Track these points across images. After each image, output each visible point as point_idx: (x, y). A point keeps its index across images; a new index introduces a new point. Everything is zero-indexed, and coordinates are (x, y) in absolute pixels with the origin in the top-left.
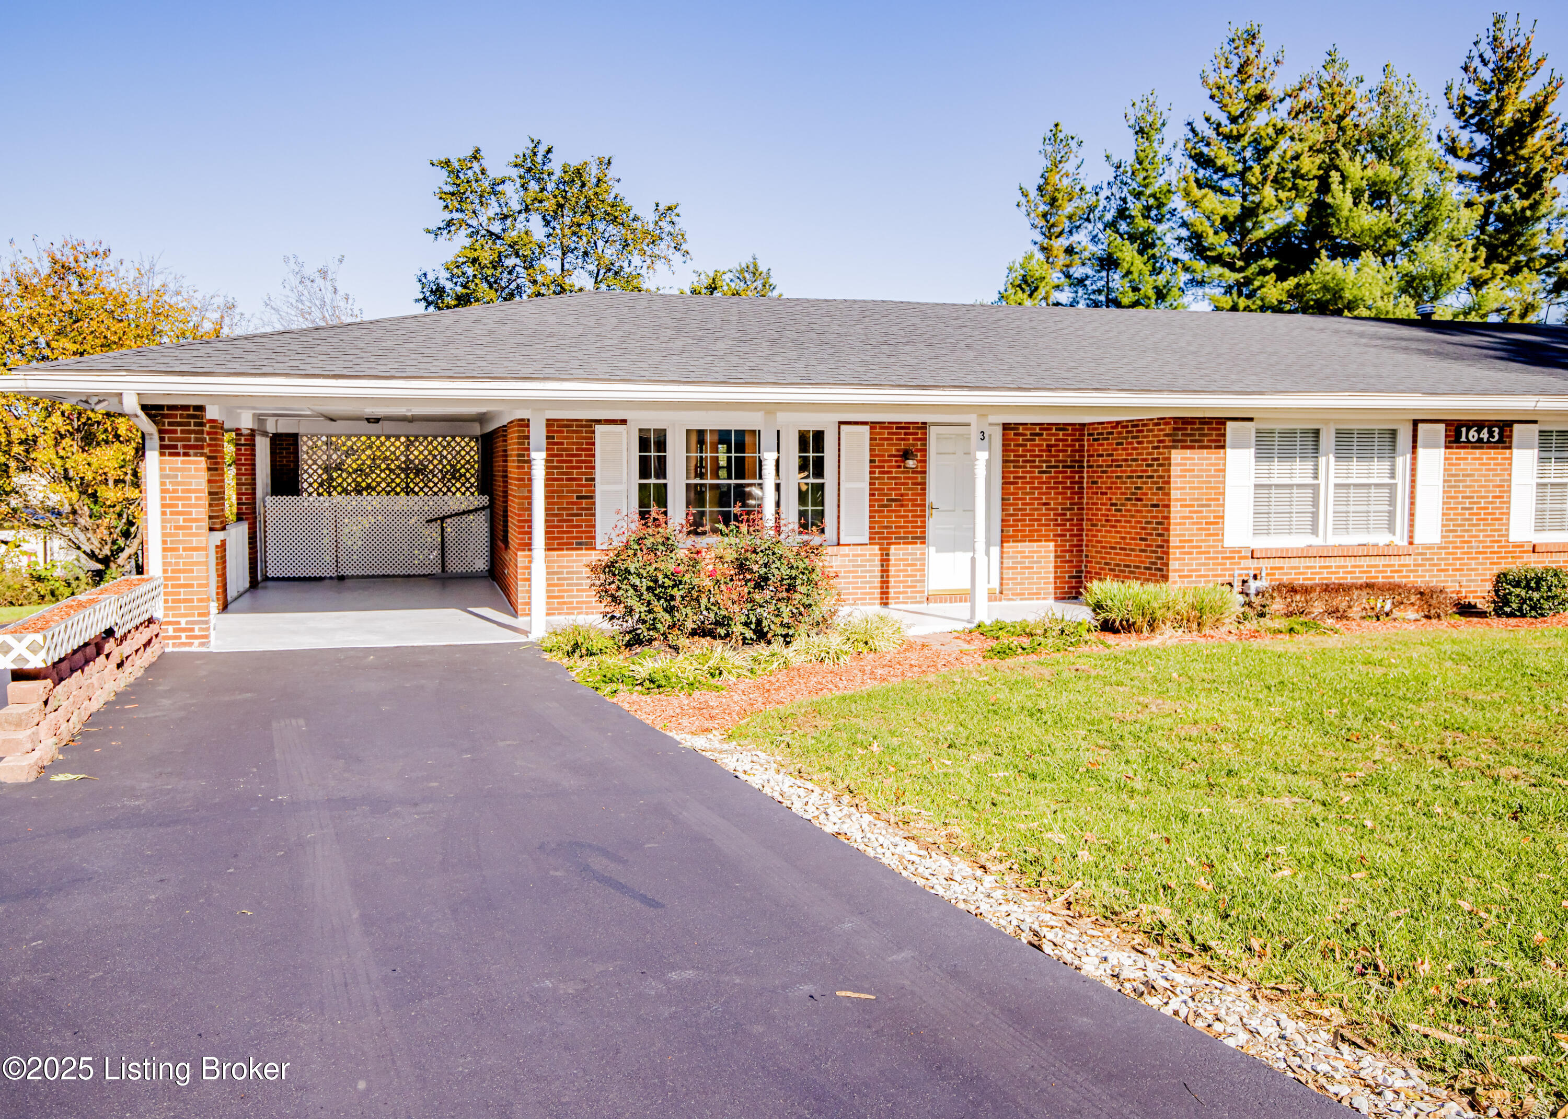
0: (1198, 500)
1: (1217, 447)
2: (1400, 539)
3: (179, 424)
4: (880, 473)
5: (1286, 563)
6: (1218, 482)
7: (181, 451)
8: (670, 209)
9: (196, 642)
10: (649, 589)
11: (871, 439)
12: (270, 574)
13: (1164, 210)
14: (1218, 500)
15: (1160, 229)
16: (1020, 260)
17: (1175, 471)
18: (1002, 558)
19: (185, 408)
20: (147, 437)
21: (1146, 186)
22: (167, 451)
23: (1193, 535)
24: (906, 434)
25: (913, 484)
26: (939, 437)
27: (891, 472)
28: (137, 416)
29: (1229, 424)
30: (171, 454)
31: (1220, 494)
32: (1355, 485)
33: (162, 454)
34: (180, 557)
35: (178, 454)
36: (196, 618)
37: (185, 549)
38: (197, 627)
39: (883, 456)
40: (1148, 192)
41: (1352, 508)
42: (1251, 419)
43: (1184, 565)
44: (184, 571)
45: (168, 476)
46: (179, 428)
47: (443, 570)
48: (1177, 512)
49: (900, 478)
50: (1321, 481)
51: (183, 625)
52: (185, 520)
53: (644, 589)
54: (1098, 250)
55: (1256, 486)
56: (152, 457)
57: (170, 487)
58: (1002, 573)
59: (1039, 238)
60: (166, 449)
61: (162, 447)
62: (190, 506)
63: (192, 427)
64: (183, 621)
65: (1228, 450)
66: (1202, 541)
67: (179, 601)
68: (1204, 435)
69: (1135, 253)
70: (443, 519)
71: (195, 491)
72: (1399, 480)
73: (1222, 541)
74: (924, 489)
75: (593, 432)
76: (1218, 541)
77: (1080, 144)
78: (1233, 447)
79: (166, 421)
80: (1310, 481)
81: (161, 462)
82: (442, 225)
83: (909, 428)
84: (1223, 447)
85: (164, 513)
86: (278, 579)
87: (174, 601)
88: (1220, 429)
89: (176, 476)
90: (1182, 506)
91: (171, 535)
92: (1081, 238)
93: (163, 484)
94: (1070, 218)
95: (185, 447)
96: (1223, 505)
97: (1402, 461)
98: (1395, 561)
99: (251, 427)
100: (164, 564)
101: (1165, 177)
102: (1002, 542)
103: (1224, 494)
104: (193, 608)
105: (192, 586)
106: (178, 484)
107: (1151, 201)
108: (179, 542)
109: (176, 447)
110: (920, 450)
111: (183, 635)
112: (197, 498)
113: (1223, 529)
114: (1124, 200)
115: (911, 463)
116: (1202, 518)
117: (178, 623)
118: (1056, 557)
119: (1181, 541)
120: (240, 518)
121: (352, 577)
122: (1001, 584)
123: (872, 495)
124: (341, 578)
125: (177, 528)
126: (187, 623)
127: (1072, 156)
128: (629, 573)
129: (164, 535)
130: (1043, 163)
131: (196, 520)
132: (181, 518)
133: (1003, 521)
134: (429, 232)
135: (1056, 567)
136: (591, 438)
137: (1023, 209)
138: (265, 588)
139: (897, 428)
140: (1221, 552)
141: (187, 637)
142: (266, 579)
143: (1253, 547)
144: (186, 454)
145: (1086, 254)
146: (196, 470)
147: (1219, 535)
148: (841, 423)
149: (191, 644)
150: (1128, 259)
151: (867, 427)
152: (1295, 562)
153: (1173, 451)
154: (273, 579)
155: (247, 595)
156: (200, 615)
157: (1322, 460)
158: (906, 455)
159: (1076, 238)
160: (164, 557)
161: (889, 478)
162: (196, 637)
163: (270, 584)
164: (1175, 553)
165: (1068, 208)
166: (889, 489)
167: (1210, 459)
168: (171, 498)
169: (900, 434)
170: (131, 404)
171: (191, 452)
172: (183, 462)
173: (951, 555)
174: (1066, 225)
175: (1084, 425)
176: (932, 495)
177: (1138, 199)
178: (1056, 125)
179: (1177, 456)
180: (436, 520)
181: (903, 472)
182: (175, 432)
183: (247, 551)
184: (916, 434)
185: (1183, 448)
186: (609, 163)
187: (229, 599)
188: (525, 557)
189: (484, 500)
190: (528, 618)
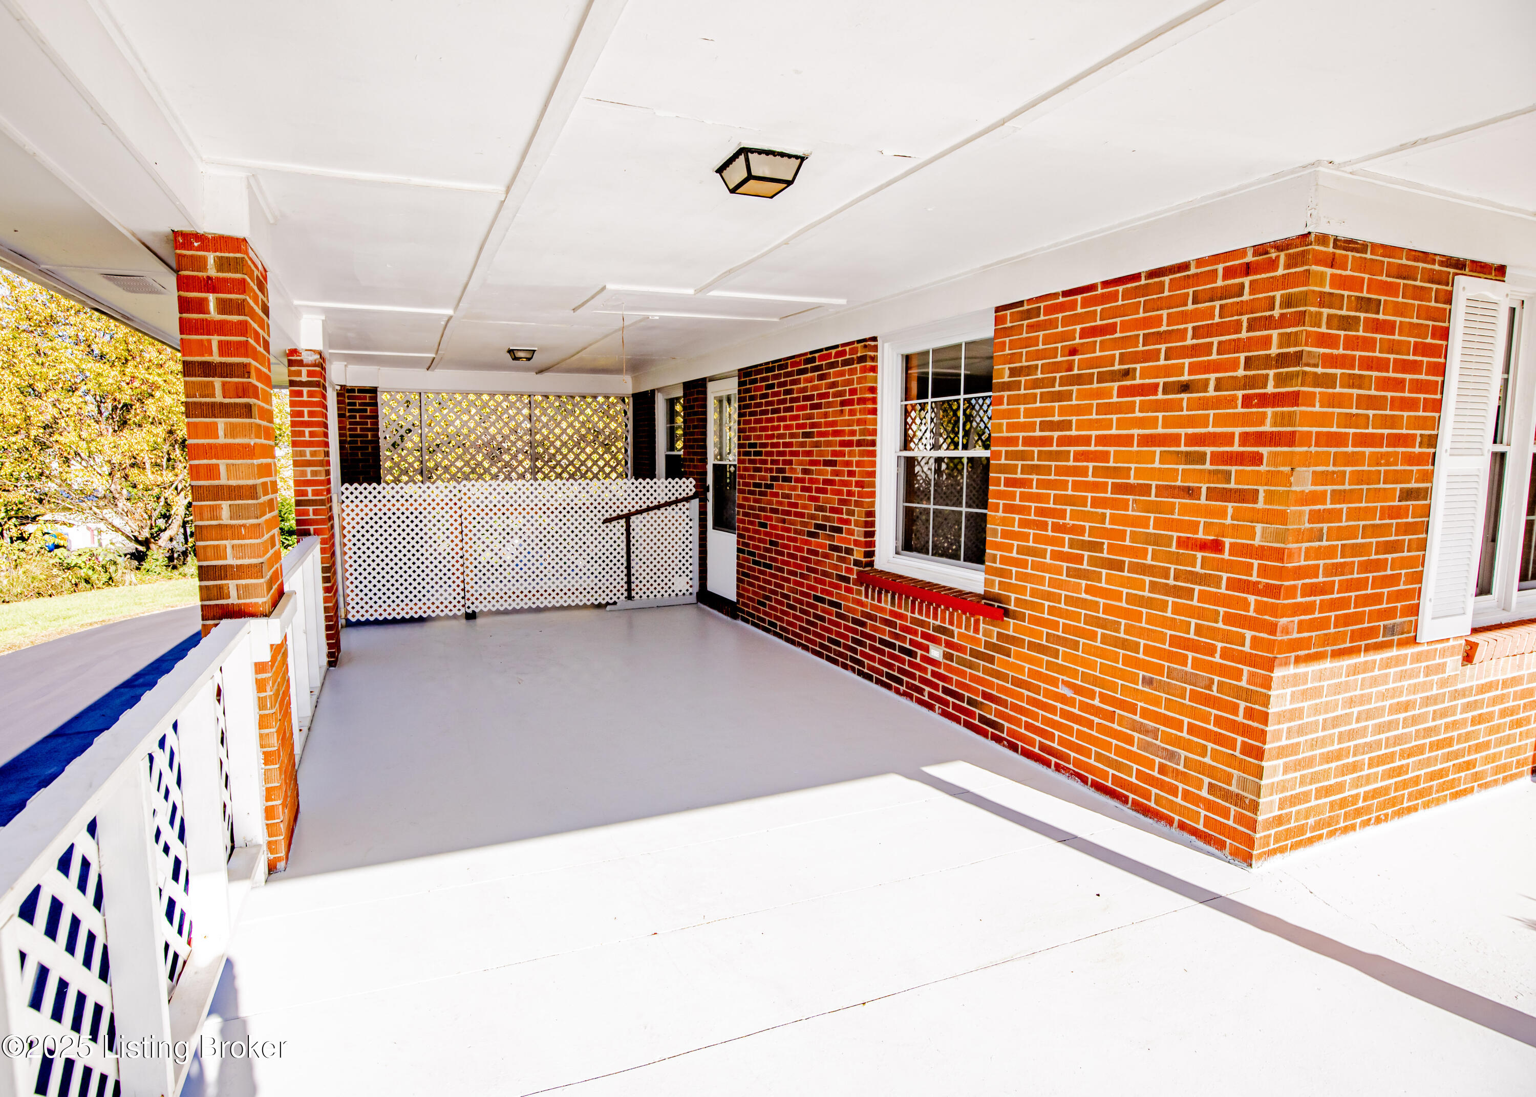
12: (354, 616)
47: (630, 597)
70: (627, 517)
75: (1448, 297)
86: (367, 625)
99: (319, 347)
120: (303, 531)
121: (490, 613)
124: (471, 616)
136: (1443, 315)
142: (347, 626)
154: (359, 624)
155: (326, 696)
163: (355, 641)
180: (619, 517)
183: (321, 596)
188: (1286, 682)
189: (688, 486)
190: (1277, 861)
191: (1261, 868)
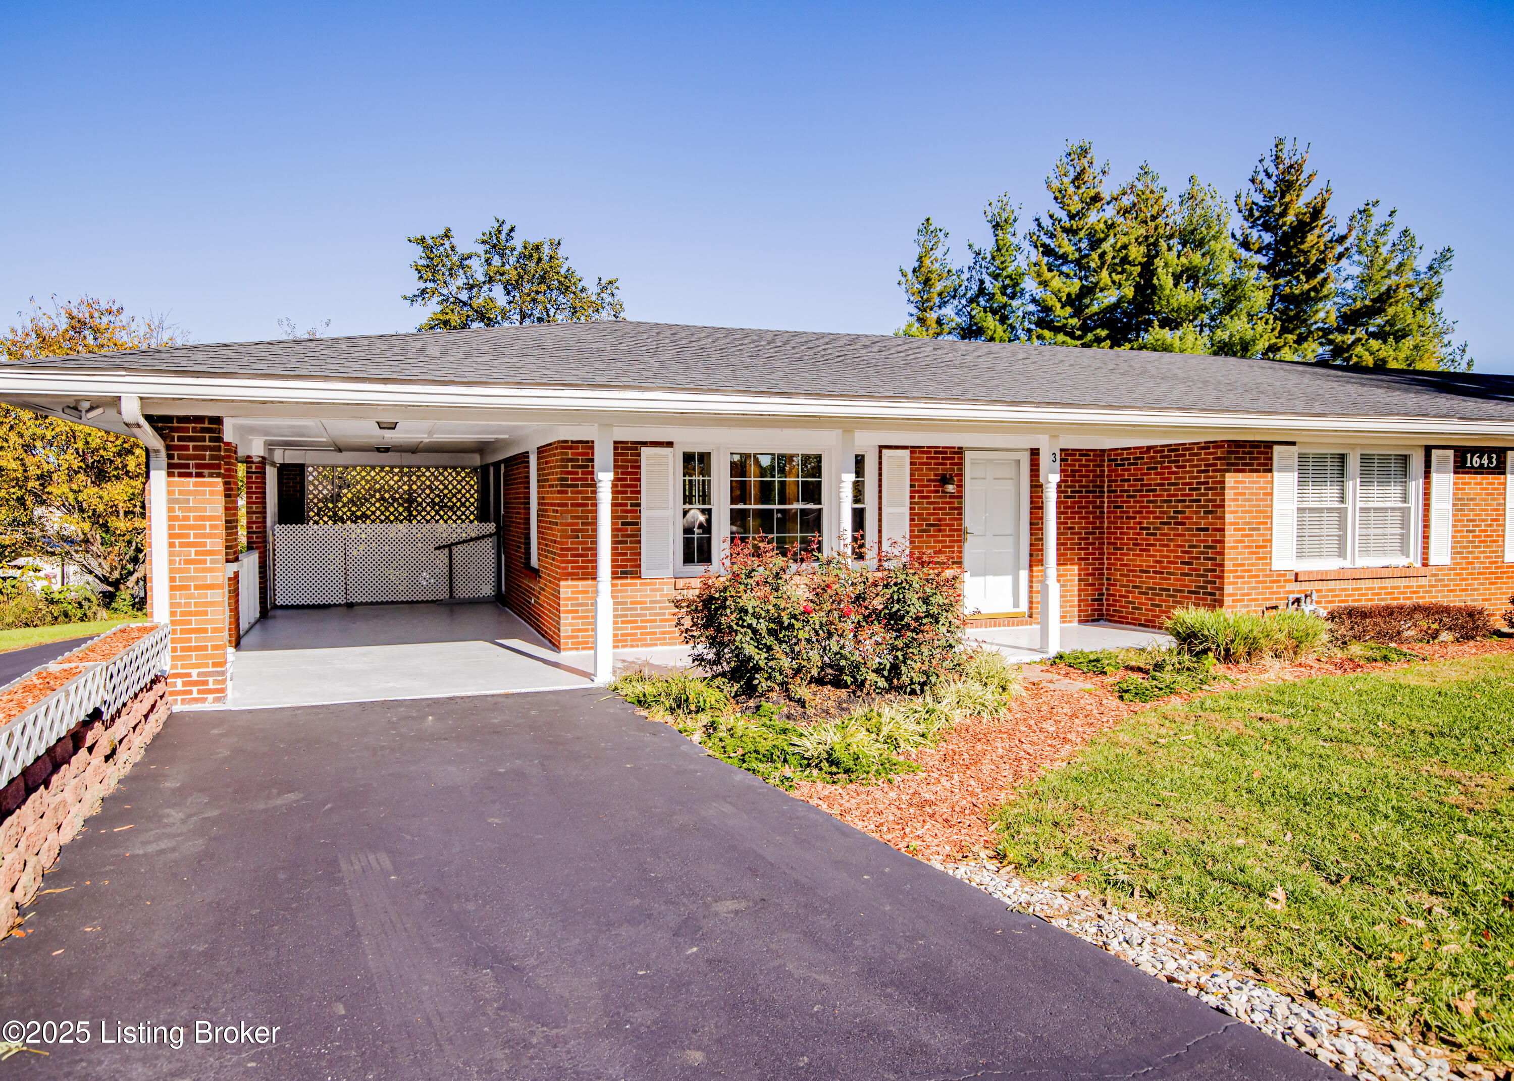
0: (1249, 523)
1: (1265, 471)
2: (1416, 561)
3: (191, 439)
4: (920, 497)
5: (1324, 586)
6: (1266, 506)
7: (194, 471)
8: (611, 283)
9: (211, 697)
10: (771, 632)
11: (912, 464)
12: (279, 602)
13: (1018, 289)
14: (1266, 523)
15: (1015, 303)
16: (903, 327)
17: (1229, 494)
18: (1031, 581)
19: (199, 419)
20: (152, 454)
21: (1003, 269)
22: (176, 471)
23: (1245, 559)
24: (943, 458)
25: (950, 509)
26: (974, 462)
27: (929, 497)
28: (139, 426)
29: (1277, 449)
30: (181, 475)
31: (1268, 517)
32: (1375, 509)
33: (170, 474)
34: (191, 596)
35: (189, 475)
36: (211, 669)
37: (197, 587)
38: (211, 680)
39: (922, 480)
40: (1005, 273)
41: (1372, 531)
42: (1293, 444)
43: (1237, 589)
44: (196, 613)
45: (177, 501)
46: (191, 444)
47: (451, 596)
48: (1231, 536)
49: (938, 503)
50: (1349, 505)
51: (195, 677)
52: (197, 553)
53: (764, 632)
54: (963, 321)
55: (1298, 509)
56: (159, 477)
57: (178, 513)
58: (1031, 597)
59: (915, 311)
60: (175, 468)
61: (170, 466)
62: (204, 536)
63: (207, 443)
64: (194, 673)
65: (1276, 474)
66: (1253, 565)
67: (190, 649)
68: (1254, 459)
69: (997, 323)
70: (449, 546)
71: (210, 518)
72: (1412, 504)
73: (1270, 564)
74: (960, 514)
75: (639, 455)
76: (1267, 564)
77: (946, 235)
78: (1279, 471)
79: (176, 435)
80: (1337, 505)
81: (169, 484)
82: (417, 293)
83: (946, 453)
84: (1270, 471)
85: (171, 545)
86: (287, 607)
87: (183, 649)
88: (1267, 453)
89: (187, 501)
90: (1235, 530)
91: (180, 570)
92: (949, 311)
93: (170, 509)
94: (940, 294)
95: (198, 466)
96: (1271, 529)
97: (1415, 486)
98: (1413, 582)
99: (262, 454)
100: (172, 605)
101: (1016, 263)
102: (1031, 566)
103: (1271, 517)
104: (206, 657)
105: (205, 630)
106: (190, 510)
107: (1007, 282)
108: (190, 579)
109: (187, 466)
110: (957, 475)
111: (195, 689)
112: (212, 527)
113: (1271, 552)
114: (982, 282)
115: (951, 488)
116: (1253, 541)
117: (189, 675)
118: (1080, 580)
119: (1234, 565)
120: (250, 547)
121: (361, 604)
122: (1031, 608)
123: (912, 520)
124: (350, 605)
125: (188, 562)
126: (199, 675)
127: (940, 245)
128: (746, 612)
129: (171, 570)
130: (917, 251)
131: (211, 553)
132: (193, 550)
133: (1031, 545)
134: (403, 299)
135: (1079, 590)
136: (637, 461)
137: (903, 286)
138: (274, 617)
139: (936, 453)
140: (1270, 576)
141: (199, 692)
142: (275, 607)
143: (1296, 570)
144: (199, 475)
145: (954, 325)
146: (212, 493)
147: (1267, 558)
148: (881, 448)
149: (204, 700)
150: (992, 327)
151: (907, 453)
152: (1331, 585)
153: (1227, 474)
154: (282, 607)
155: (258, 626)
156: (215, 665)
157: (1349, 485)
158: (944, 480)
159: (944, 311)
160: (172, 597)
161: (928, 503)
162: (210, 691)
163: (279, 612)
164: (1229, 577)
165: (938, 287)
166: (928, 514)
167: (1259, 482)
168: (181, 527)
169: (938, 458)
170: (131, 410)
171: (206, 472)
172: (196, 484)
173: (981, 579)
174: (937, 300)
175: (1103, 451)
176: (969, 520)
177: (996, 280)
178: (928, 220)
179: (1231, 479)
180: (444, 547)
181: (941, 497)
182: (186, 448)
183: (257, 580)
184: (953, 458)
185: (1236, 471)
186: (559, 244)
187: (242, 632)
188: (568, 587)
189: (491, 527)
190: (574, 653)
191: (563, 653)
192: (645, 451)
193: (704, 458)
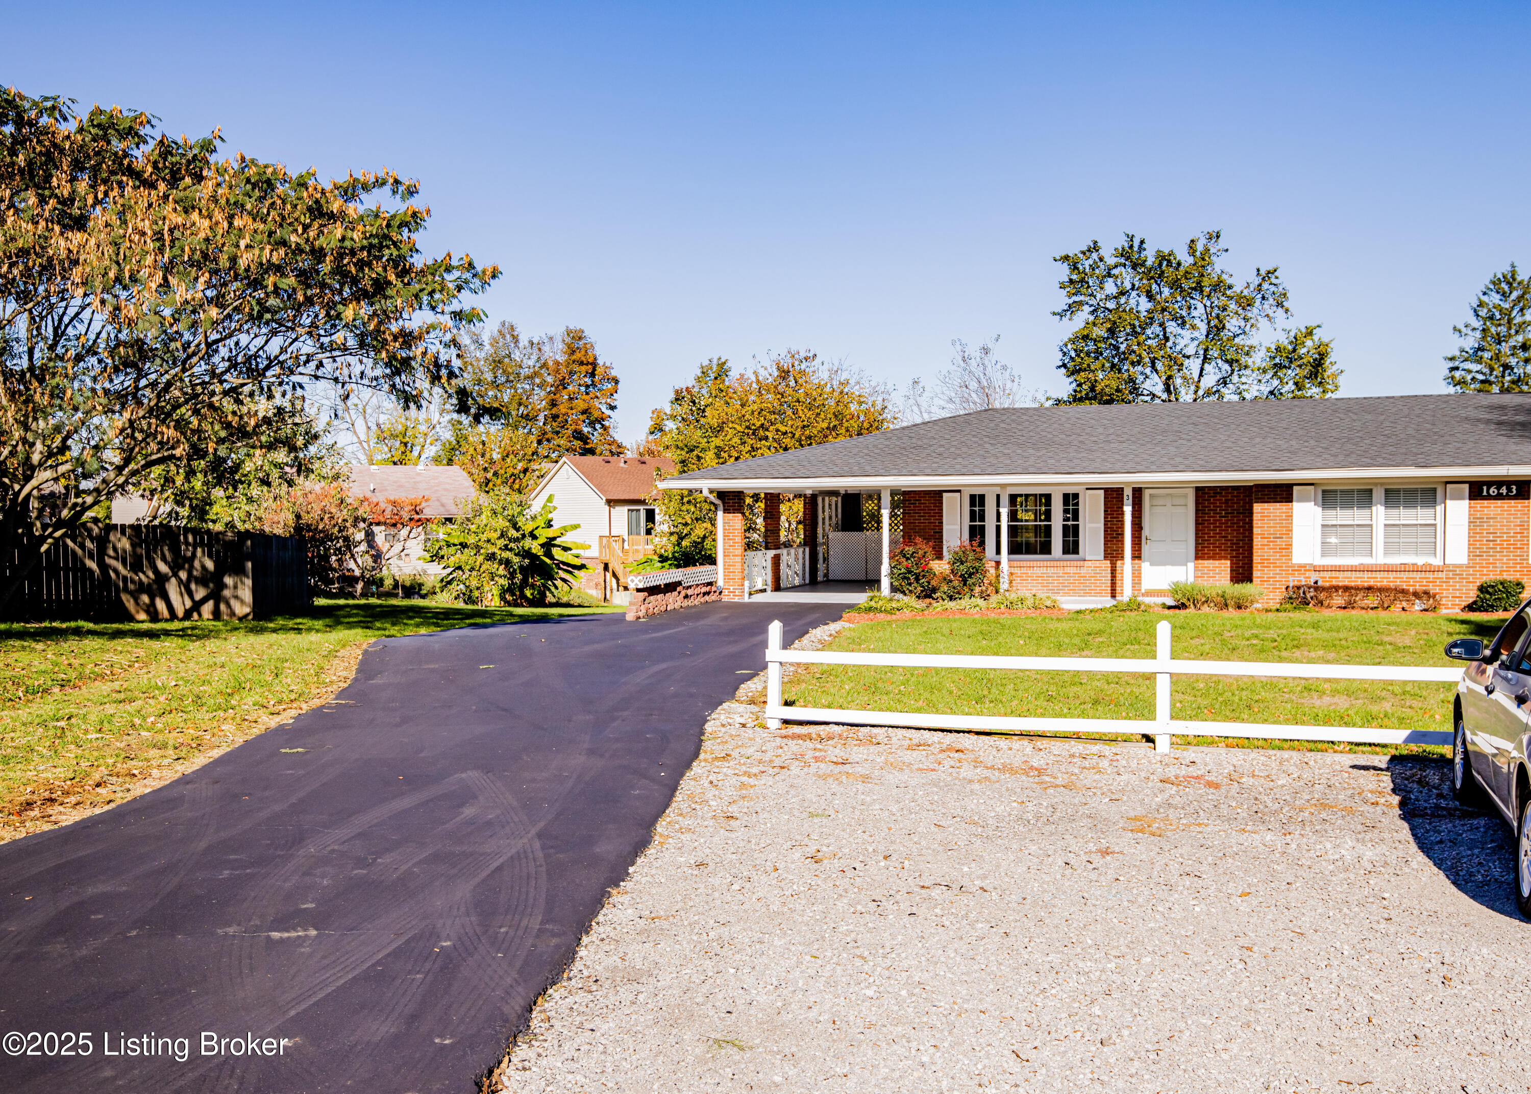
0: (1273, 534)
1: (1287, 501)
2: (1437, 561)
3: (730, 500)
4: (1111, 518)
5: (1341, 575)
6: (1288, 523)
7: (731, 511)
9: (737, 597)
11: (1105, 498)
14: (1287, 534)
17: (1256, 517)
18: (1196, 570)
19: (734, 492)
20: (717, 506)
23: (1269, 556)
26: (1151, 496)
28: (710, 497)
29: (1295, 488)
30: (728, 513)
31: (1288, 530)
32: (1401, 525)
33: (724, 513)
34: (731, 559)
36: (737, 586)
37: (734, 555)
38: (738, 590)
39: (1113, 508)
41: (1398, 540)
42: (1309, 485)
43: (1264, 574)
44: (732, 565)
45: (726, 522)
48: (1258, 539)
50: (1374, 522)
51: (731, 590)
52: (734, 542)
55: (1323, 525)
56: (720, 514)
57: (727, 526)
60: (726, 511)
61: (724, 510)
62: (736, 536)
63: (736, 502)
65: (1294, 504)
66: (1277, 559)
68: (1277, 494)
71: (737, 528)
72: (1438, 522)
73: (1291, 559)
74: (1140, 528)
75: (942, 495)
76: (1288, 559)
78: (1299, 501)
79: (726, 498)
80: (1366, 522)
81: (724, 517)
84: (1291, 501)
85: (725, 539)
87: (729, 578)
88: (1288, 491)
89: (730, 522)
90: (1262, 538)
91: (728, 549)
93: (724, 525)
95: (733, 509)
96: (1291, 538)
97: (1440, 509)
98: (1430, 575)
100: (725, 563)
102: (1196, 560)
103: (1292, 530)
104: (736, 581)
105: (735, 572)
106: (730, 526)
108: (731, 552)
111: (732, 594)
112: (738, 533)
113: (1291, 552)
116: (1276, 545)
117: (730, 588)
118: (1232, 571)
119: (1261, 559)
123: (1106, 531)
125: (731, 546)
126: (734, 588)
129: (725, 549)
131: (737, 543)
132: (731, 541)
133: (1197, 547)
134: (1054, 314)
136: (940, 497)
138: (827, 584)
140: (1291, 566)
142: (828, 580)
143: (1315, 564)
144: (733, 513)
146: (737, 519)
147: (1289, 556)
148: (1088, 489)
149: (734, 598)
151: (1103, 491)
152: (1349, 574)
153: (1255, 504)
155: (805, 587)
157: (1374, 508)
160: (725, 559)
163: (832, 582)
164: (1257, 566)
166: (1116, 528)
167: (1281, 508)
168: (727, 532)
170: (706, 493)
171: (736, 511)
172: (732, 516)
176: (1148, 531)
179: (1257, 508)
182: (729, 503)
183: (807, 562)
185: (1263, 502)
192: (945, 495)
193: (982, 497)
